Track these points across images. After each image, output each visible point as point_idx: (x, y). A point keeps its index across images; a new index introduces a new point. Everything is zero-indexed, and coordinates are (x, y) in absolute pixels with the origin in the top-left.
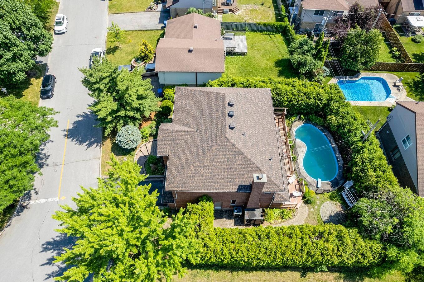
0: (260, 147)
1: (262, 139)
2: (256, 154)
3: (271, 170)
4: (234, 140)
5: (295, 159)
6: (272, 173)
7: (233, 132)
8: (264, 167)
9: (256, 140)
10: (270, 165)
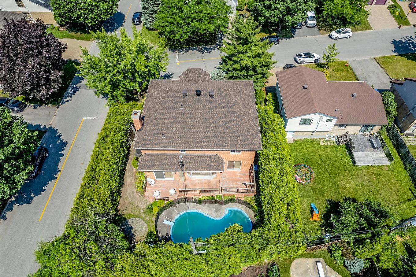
0: (175, 125)
1: (184, 128)
2: (164, 119)
3: (153, 135)
4: (172, 97)
5: (200, 202)
6: (149, 136)
7: (181, 96)
8: (154, 127)
9: (181, 120)
10: (158, 134)
